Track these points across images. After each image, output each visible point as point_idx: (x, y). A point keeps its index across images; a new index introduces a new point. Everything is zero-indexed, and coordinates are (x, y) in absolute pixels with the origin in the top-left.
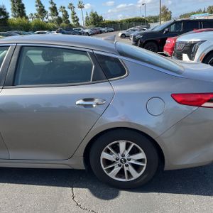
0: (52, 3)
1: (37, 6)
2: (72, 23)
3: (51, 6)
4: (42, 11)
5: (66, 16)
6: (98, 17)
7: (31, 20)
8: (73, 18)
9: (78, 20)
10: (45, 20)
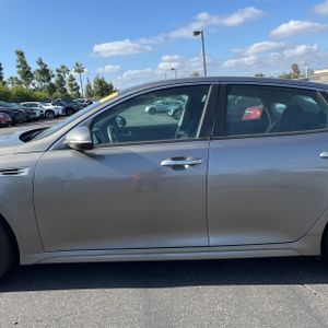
0: (41, 63)
1: (18, 67)
2: (69, 92)
3: (39, 68)
4: (27, 74)
5: (61, 82)
6: (107, 86)
7: (10, 86)
8: (71, 86)
9: (78, 88)
10: (31, 87)
